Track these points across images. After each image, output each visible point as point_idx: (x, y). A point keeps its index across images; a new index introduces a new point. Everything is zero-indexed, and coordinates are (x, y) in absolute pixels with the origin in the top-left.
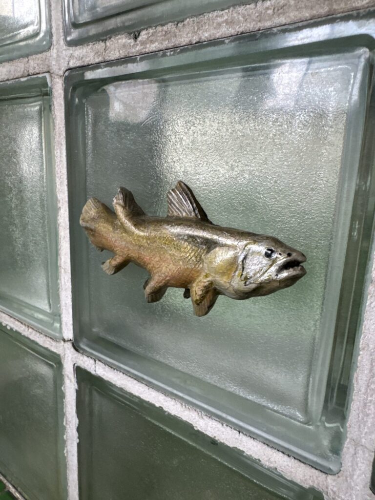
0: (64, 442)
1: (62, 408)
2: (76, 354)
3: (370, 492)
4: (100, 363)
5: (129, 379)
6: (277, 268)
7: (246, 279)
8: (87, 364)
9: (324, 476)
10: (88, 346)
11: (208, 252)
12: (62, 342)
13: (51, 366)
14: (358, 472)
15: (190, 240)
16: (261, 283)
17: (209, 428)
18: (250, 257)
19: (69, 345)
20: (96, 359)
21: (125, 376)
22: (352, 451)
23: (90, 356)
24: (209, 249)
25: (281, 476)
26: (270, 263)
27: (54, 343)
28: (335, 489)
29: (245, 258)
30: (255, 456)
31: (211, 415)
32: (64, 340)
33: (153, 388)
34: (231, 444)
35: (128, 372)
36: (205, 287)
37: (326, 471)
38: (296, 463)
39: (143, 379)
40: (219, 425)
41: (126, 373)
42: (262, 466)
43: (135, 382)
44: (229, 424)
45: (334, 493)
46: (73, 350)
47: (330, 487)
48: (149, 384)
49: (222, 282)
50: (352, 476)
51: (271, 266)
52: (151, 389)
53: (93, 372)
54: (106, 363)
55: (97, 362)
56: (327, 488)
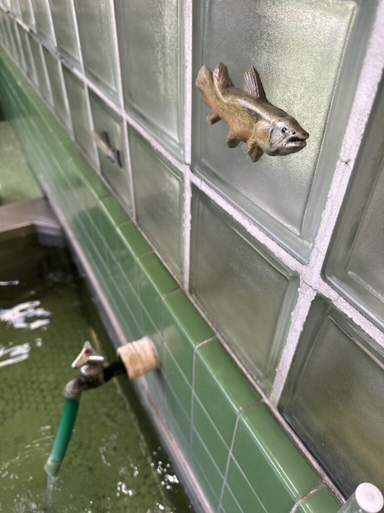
0: (184, 228)
1: (183, 208)
2: (192, 174)
3: (320, 276)
4: (204, 183)
5: (218, 195)
6: (286, 140)
7: (271, 144)
8: (198, 182)
9: (302, 265)
10: (198, 170)
11: (256, 122)
12: (185, 165)
13: (178, 180)
14: (316, 266)
15: (249, 112)
16: (278, 148)
17: (253, 232)
18: (275, 130)
19: (188, 168)
20: (202, 179)
21: (216, 193)
22: (316, 254)
23: (199, 177)
24: (257, 120)
25: (283, 263)
26: (284, 136)
27: (180, 165)
28: (305, 273)
29: (272, 131)
30: (273, 251)
31: (255, 224)
32: (186, 164)
33: (229, 203)
34: (262, 242)
35: (218, 191)
36: (252, 144)
37: (303, 263)
38: (290, 257)
39: (225, 197)
40: (258, 230)
41: (217, 191)
42: (275, 256)
43: (221, 198)
44: (264, 231)
45: (305, 275)
46: (190, 171)
47: (303, 272)
48: (228, 201)
49: (260, 143)
50: (314, 267)
51: (284, 138)
52: (228, 204)
53: (200, 188)
54: (207, 184)
55: (203, 182)
56: (302, 272)
